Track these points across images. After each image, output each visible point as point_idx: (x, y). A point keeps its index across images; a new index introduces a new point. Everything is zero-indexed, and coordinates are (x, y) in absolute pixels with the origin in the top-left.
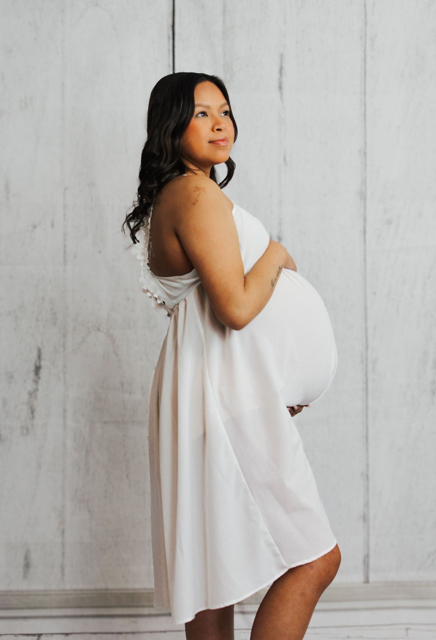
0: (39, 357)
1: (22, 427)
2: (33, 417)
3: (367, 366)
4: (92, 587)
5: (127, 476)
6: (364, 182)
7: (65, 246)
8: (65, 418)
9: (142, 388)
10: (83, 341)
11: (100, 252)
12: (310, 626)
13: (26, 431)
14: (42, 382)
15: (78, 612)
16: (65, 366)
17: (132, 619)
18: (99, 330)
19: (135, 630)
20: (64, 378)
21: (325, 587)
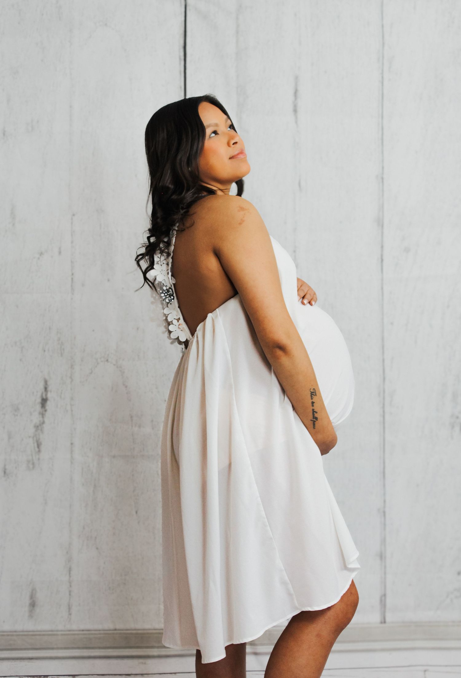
0: (46, 389)
1: (28, 462)
2: (39, 451)
3: (384, 399)
4: (100, 627)
5: (136, 512)
6: (382, 208)
7: (73, 274)
8: (72, 452)
10: (91, 373)
11: (109, 280)
13: (32, 465)
14: (48, 414)
15: (86, 653)
16: (72, 399)
17: (141, 660)
18: (107, 361)
19: (145, 672)
20: (72, 411)
21: (342, 629)
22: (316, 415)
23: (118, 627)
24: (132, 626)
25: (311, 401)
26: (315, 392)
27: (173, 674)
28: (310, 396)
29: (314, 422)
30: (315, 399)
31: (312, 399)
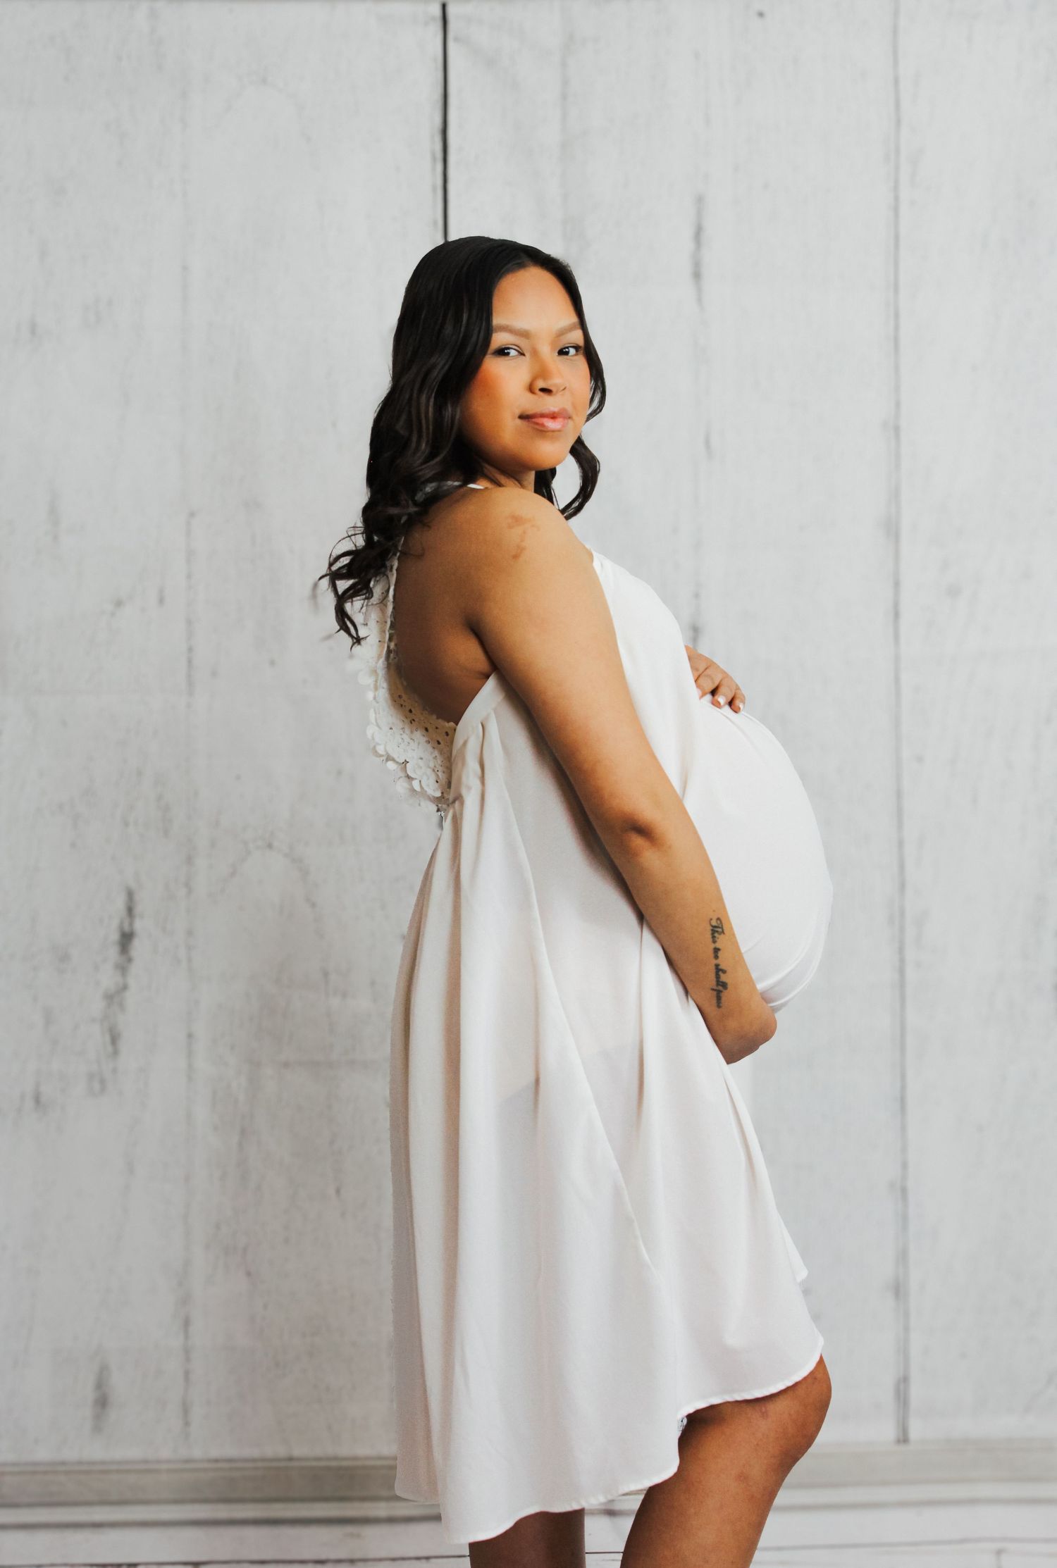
0: (130, 911)
1: (91, 1077)
2: (116, 1053)
3: (902, 930)
4: (255, 1453)
5: (338, 1191)
6: (895, 495)
7: (190, 650)
8: (190, 1054)
9: (373, 983)
10: (233, 874)
11: (272, 663)
12: (761, 1544)
13: (99, 1084)
14: (136, 968)
15: (222, 1512)
16: (190, 933)
17: (350, 1529)
18: (270, 846)
19: (358, 1555)
20: (190, 960)
21: (795, 1460)
22: (723, 978)
23: (297, 1452)
24: (330, 1450)
25: (713, 946)
26: (720, 926)
27: (424, 1561)
28: (711, 936)
29: (719, 992)
30: (722, 942)
31: (714, 942)
